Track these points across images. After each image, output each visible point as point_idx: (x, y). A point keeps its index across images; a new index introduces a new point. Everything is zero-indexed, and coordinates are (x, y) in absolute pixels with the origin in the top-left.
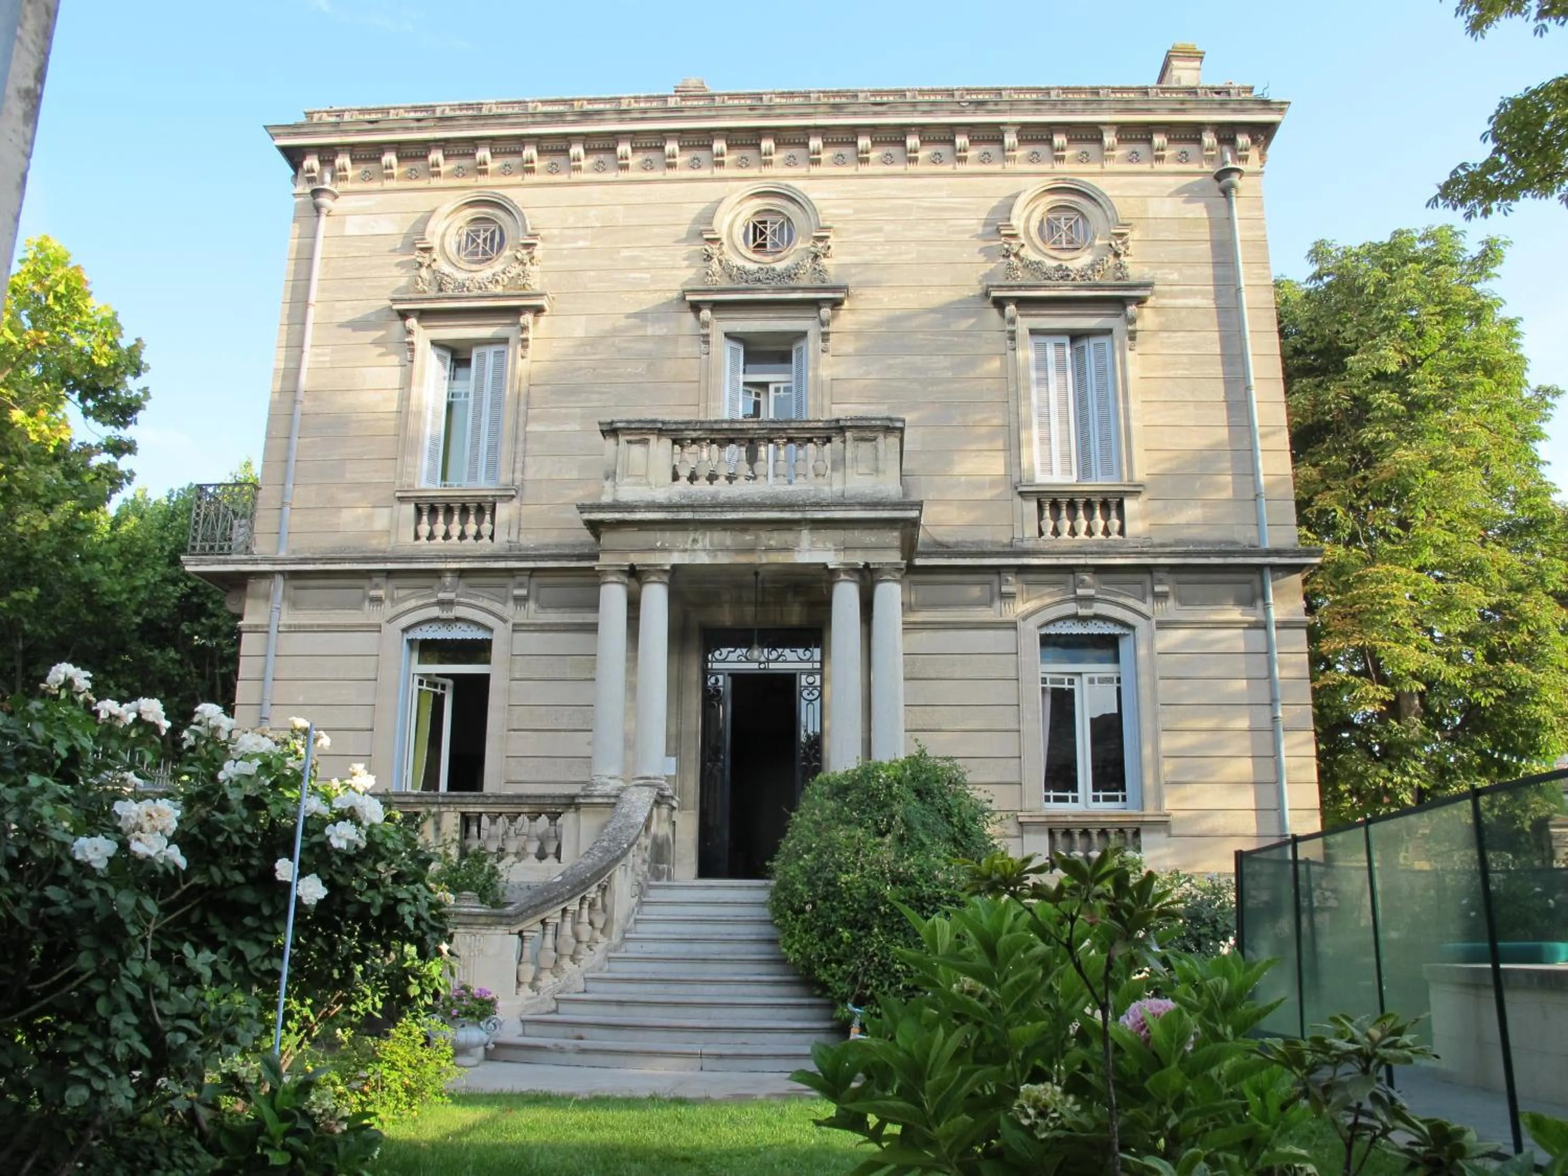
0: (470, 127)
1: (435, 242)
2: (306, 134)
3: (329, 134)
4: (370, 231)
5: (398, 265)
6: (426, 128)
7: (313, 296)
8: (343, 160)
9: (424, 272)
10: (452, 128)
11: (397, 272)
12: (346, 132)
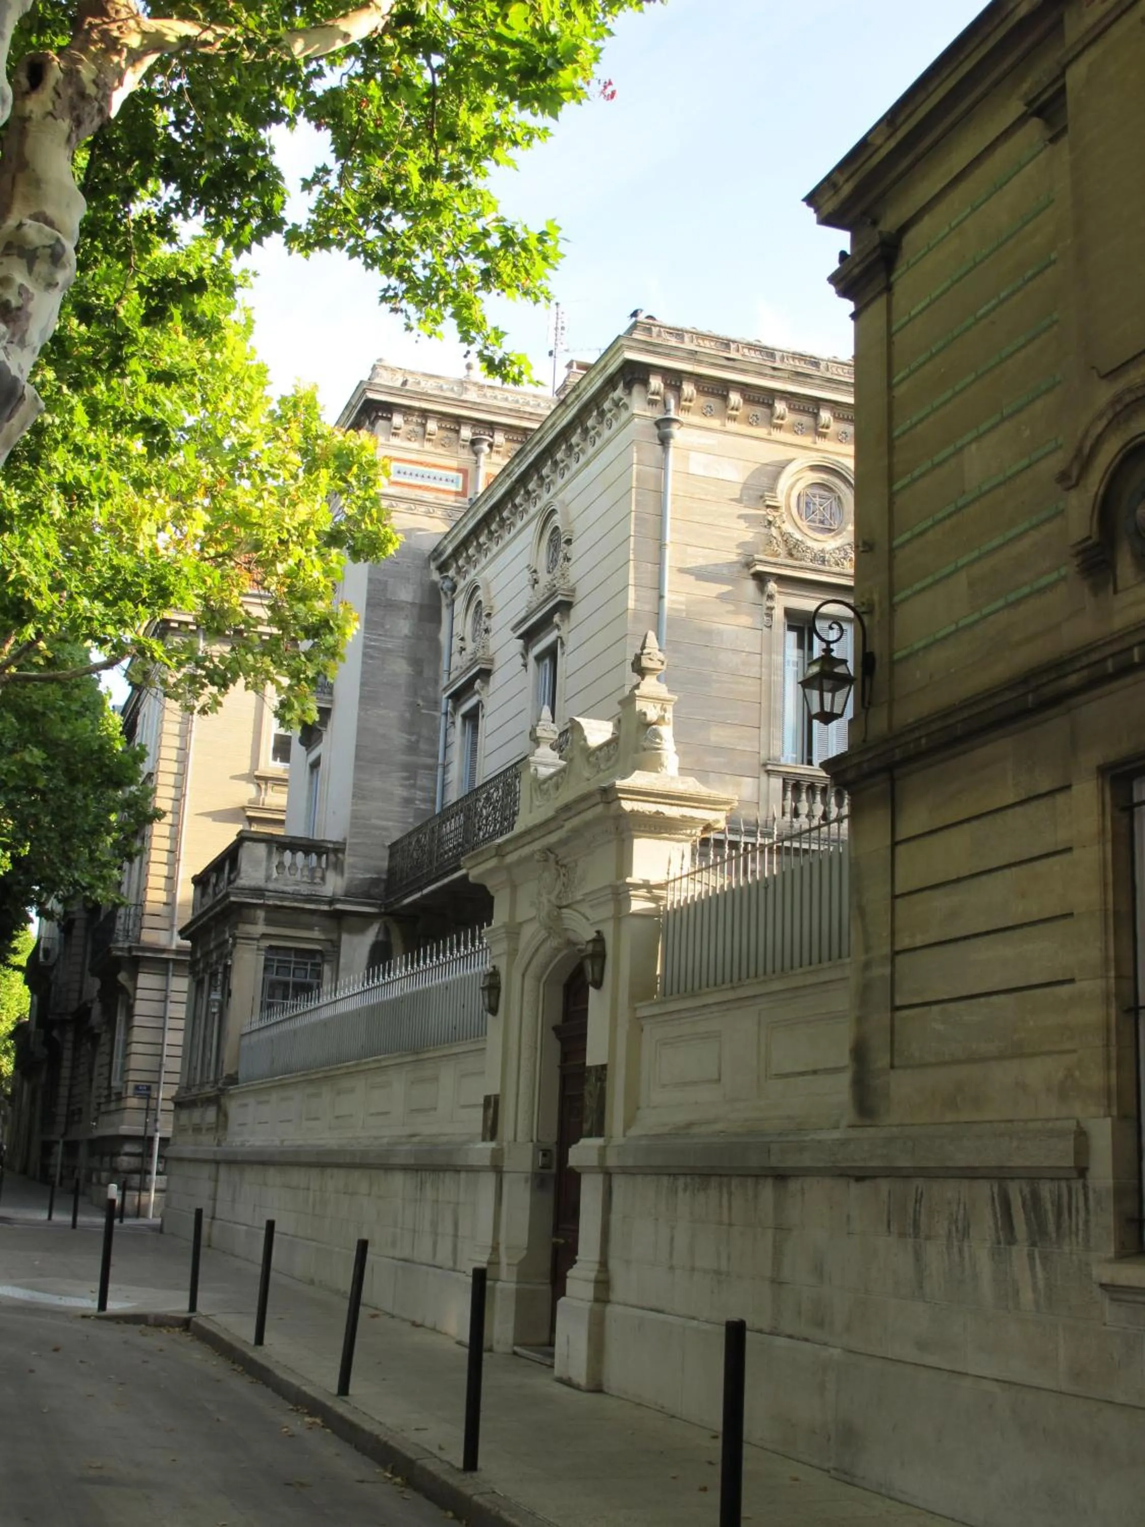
0: (820, 387)
1: (781, 500)
2: (659, 353)
3: (682, 359)
4: (714, 474)
5: (740, 517)
6: (779, 378)
7: (669, 537)
8: (688, 389)
9: (774, 531)
10: (803, 384)
11: (742, 524)
12: (700, 362)
